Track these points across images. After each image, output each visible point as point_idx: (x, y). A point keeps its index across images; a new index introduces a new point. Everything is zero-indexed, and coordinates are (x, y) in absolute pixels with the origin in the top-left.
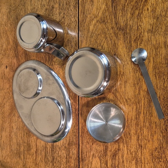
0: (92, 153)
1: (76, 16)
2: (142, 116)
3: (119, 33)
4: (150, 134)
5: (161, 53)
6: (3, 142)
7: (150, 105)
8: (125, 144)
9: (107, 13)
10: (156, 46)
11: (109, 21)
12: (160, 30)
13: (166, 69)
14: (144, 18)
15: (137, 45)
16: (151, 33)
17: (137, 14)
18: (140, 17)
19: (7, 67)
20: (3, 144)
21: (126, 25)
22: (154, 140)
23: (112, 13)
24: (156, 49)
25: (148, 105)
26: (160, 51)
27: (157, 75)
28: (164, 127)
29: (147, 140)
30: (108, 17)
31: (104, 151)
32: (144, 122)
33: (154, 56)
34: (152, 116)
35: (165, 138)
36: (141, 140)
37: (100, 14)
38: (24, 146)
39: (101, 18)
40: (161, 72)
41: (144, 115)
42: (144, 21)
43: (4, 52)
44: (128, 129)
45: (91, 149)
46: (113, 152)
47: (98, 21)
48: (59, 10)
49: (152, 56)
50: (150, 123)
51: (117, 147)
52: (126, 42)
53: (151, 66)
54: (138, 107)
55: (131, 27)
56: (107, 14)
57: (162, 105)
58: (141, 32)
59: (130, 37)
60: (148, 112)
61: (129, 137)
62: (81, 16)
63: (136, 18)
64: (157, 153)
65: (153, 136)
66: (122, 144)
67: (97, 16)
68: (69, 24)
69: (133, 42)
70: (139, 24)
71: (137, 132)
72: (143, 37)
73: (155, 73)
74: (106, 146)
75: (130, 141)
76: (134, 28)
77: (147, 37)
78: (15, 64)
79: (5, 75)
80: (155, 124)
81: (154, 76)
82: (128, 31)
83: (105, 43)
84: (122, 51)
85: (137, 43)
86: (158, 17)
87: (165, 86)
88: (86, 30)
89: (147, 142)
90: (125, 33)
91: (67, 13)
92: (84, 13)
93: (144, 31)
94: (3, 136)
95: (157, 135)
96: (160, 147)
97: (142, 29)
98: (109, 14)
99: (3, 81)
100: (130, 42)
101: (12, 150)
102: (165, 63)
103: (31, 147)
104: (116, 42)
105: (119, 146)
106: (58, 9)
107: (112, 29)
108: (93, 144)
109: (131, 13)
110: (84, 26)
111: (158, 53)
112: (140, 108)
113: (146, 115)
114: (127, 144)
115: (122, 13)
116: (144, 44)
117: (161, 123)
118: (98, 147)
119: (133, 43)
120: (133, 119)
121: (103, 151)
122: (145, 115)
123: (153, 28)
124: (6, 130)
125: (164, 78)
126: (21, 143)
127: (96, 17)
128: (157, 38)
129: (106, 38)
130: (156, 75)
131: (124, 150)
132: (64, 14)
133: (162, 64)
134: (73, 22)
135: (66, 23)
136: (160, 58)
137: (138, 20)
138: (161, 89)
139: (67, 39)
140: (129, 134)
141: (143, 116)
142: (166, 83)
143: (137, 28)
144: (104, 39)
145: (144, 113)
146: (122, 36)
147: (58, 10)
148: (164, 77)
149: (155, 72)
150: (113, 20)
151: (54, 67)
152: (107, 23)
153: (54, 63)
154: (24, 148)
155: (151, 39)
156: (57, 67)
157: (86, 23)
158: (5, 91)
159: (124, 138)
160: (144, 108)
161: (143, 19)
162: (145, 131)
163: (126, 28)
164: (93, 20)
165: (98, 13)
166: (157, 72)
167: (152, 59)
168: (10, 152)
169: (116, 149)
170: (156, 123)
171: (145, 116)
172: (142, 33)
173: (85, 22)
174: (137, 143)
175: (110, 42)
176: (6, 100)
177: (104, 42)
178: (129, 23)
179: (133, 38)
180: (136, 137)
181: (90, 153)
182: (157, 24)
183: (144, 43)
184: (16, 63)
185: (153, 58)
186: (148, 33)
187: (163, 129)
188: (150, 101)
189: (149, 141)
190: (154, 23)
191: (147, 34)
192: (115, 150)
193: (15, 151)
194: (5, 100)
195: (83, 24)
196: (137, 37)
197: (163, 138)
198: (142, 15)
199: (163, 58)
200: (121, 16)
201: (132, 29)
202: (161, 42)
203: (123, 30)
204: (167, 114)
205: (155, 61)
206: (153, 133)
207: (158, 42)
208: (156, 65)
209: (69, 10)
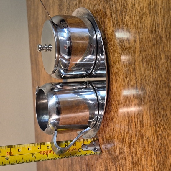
3: (106, 6)
4: (143, 156)
5: (146, 24)
8: (121, 166)
10: (141, 14)
13: (153, 50)
15: (123, 19)
22: (148, 166)
24: (141, 19)
26: (145, 20)
27: (144, 60)
28: (157, 146)
29: (141, 164)
32: (136, 135)
33: (139, 31)
34: (144, 127)
35: (160, 165)
36: (135, 164)
40: (148, 54)
44: (122, 144)
45: (95, 168)
49: (137, 32)
52: (113, 17)
53: (138, 48)
57: (153, 110)
59: (116, 9)
60: (139, 121)
61: (124, 157)
65: (147, 160)
66: (118, 166)
69: (118, 16)
71: (131, 150)
72: (127, 4)
74: (106, 166)
75: (125, 163)
77: (131, 3)
80: (147, 140)
81: (142, 63)
85: (123, 15)
87: (154, 77)
89: (141, 167)
90: (111, 4)
95: (150, 158)
100: (116, 15)
102: (151, 39)
104: (105, 20)
105: (116, 169)
107: (101, 3)
108: (96, 161)
111: (143, 25)
113: (138, 126)
117: (154, 139)
118: (100, 167)
119: (119, 17)
122: (136, 124)
125: (152, 65)
133: (149, 42)
136: (146, 33)
138: (150, 83)
140: (124, 152)
141: (135, 126)
142: (155, 72)
145: (135, 122)
146: (109, 10)
148: (152, 63)
149: (142, 57)
159: (120, 159)
162: (138, 149)
166: (144, 56)
170: (148, 138)
171: (136, 126)
174: (131, 167)
179: (119, 10)
180: (130, 158)
183: (129, 13)
185: (139, 34)
187: (156, 149)
196: (122, 7)
197: (157, 164)
199: (148, 31)
202: (145, 6)
204: (159, 125)
205: (141, 38)
206: (146, 154)
207: (142, 8)
208: (142, 44)
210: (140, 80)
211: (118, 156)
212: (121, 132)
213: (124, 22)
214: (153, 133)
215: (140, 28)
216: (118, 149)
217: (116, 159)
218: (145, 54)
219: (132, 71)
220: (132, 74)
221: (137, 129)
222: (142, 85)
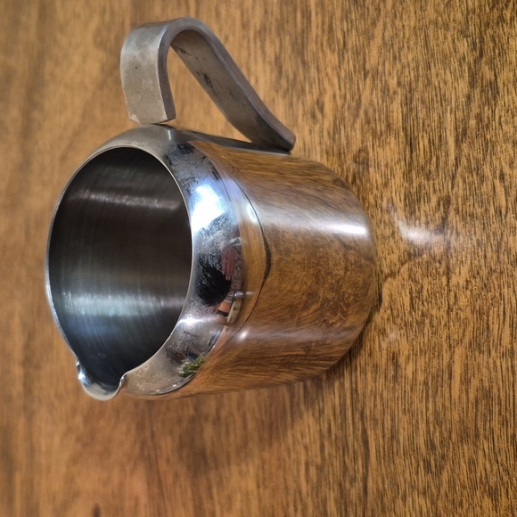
48: (407, 175)
68: (484, 272)
91: (465, 199)
106: (399, 173)
132: (448, 201)
135: (465, 270)
139: (475, 383)
147: (398, 180)
209: (482, 179)
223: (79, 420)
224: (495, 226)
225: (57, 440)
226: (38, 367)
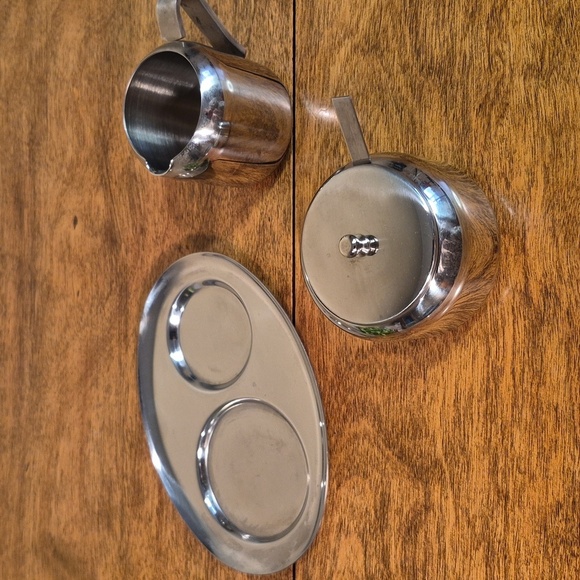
0: (336, 519)
1: (287, 35)
2: (506, 381)
3: (426, 84)
4: (535, 452)
5: (572, 149)
6: (62, 475)
7: (534, 343)
8: (449, 486)
9: (387, 17)
10: (556, 124)
11: (394, 45)
12: (568, 64)
14: (510, 24)
15: (489, 124)
16: (537, 77)
17: (489, 11)
18: (499, 21)
19: (75, 221)
20: (61, 481)
21: (451, 55)
22: (551, 474)
23: (403, 15)
24: (556, 134)
25: (527, 341)
26: (569, 140)
27: (558, 229)
29: (525, 473)
30: (390, 29)
31: (376, 512)
32: (514, 405)
33: (548, 160)
34: (544, 383)
36: (504, 473)
37: (364, 24)
38: (122, 488)
39: (367, 38)
40: (575, 217)
41: (514, 379)
42: (513, 38)
43: (69, 170)
44: (457, 430)
45: (333, 504)
46: (407, 516)
47: (355, 48)
48: (234, 18)
49: (541, 163)
50: (537, 408)
51: (422, 500)
52: (452, 116)
53: (539, 200)
54: (494, 349)
55: (468, 59)
56: (386, 19)
58: (503, 75)
59: (465, 97)
60: (527, 369)
61: (461, 461)
62: (301, 33)
63: (484, 27)
64: (563, 523)
65: (548, 460)
66: (438, 487)
67: (354, 32)
69: (473, 115)
70: (493, 47)
71: (490, 441)
72: (508, 92)
73: (551, 224)
74: (382, 494)
75: (464, 475)
76: (477, 62)
77: (523, 92)
78: (98, 210)
79: (69, 247)
80: (553, 413)
81: (550, 234)
82: (457, 76)
83: (380, 122)
84: (438, 149)
85: (490, 115)
86: (561, 20)
88: (317, 82)
89: (527, 479)
90: (446, 82)
91: (257, 29)
92: (311, 23)
93: (512, 71)
94: (60, 454)
95: (560, 455)
96: (574, 502)
97: (504, 65)
98: (392, 19)
99: (65, 268)
100: (465, 113)
101: (86, 502)
103: (145, 493)
104: (416, 116)
105: (427, 495)
106: (231, 17)
107: (404, 72)
108: (339, 486)
109: (467, 11)
110: (311, 69)
111: (563, 150)
112: (501, 354)
113: (522, 381)
114: (456, 486)
115: (438, 15)
116: (513, 121)
118: (358, 498)
119: (474, 118)
120: (475, 395)
121: (373, 512)
122: (517, 378)
123: (542, 58)
124: (69, 433)
126: (115, 479)
127: (350, 33)
128: (559, 95)
129: (384, 106)
130: (554, 231)
131: (444, 508)
132: (250, 31)
133: (577, 190)
134: (275, 58)
136: (571, 169)
137: (491, 33)
138: (574, 282)
140: (463, 449)
141: (512, 383)
143: (487, 64)
144: (378, 110)
145: (513, 372)
146: (436, 95)
149: (553, 221)
150: (408, 40)
151: (217, 217)
152: (385, 53)
153: (215, 202)
154: (123, 495)
155: (536, 99)
156: (227, 213)
157: (318, 58)
158: (70, 300)
159: (445, 466)
160: (514, 353)
161: (510, 27)
162: (518, 438)
163: (452, 64)
164: (340, 44)
165: (358, 21)
166: (559, 220)
167: (539, 173)
168: (81, 510)
169: (419, 506)
170: (556, 409)
171: (518, 383)
172: (507, 81)
173: (313, 53)
174: (489, 484)
175: (396, 118)
176: (73, 333)
177: (378, 120)
178: (458, 45)
179: (475, 101)
180: (486, 462)
181: (329, 519)
182: (558, 43)
183: (513, 115)
184: (102, 207)
185: (546, 168)
186: (525, 78)
188: (534, 326)
189: (532, 477)
190: (548, 42)
191: (522, 83)
192: (413, 509)
193: (97, 507)
194: (70, 332)
195: (307, 63)
196: (487, 95)
198: (504, 16)
200: (433, 24)
201: (469, 66)
202: (571, 108)
203: (439, 72)
205: (551, 177)
206: (545, 446)
207: (560, 110)
208: (555, 193)
209: (264, 18)
210: (539, 273)
211: (436, 463)
212: (456, 401)
213: (493, 133)
214: (574, 397)
215: (550, 156)
216: (439, 445)
217: (427, 470)
218: (564, 215)
219: (512, 251)
220: (511, 259)
221: (520, 390)
222: (548, 287)
223: (64, 170)
224: (268, 41)
225: (51, 185)
226: (38, 144)
